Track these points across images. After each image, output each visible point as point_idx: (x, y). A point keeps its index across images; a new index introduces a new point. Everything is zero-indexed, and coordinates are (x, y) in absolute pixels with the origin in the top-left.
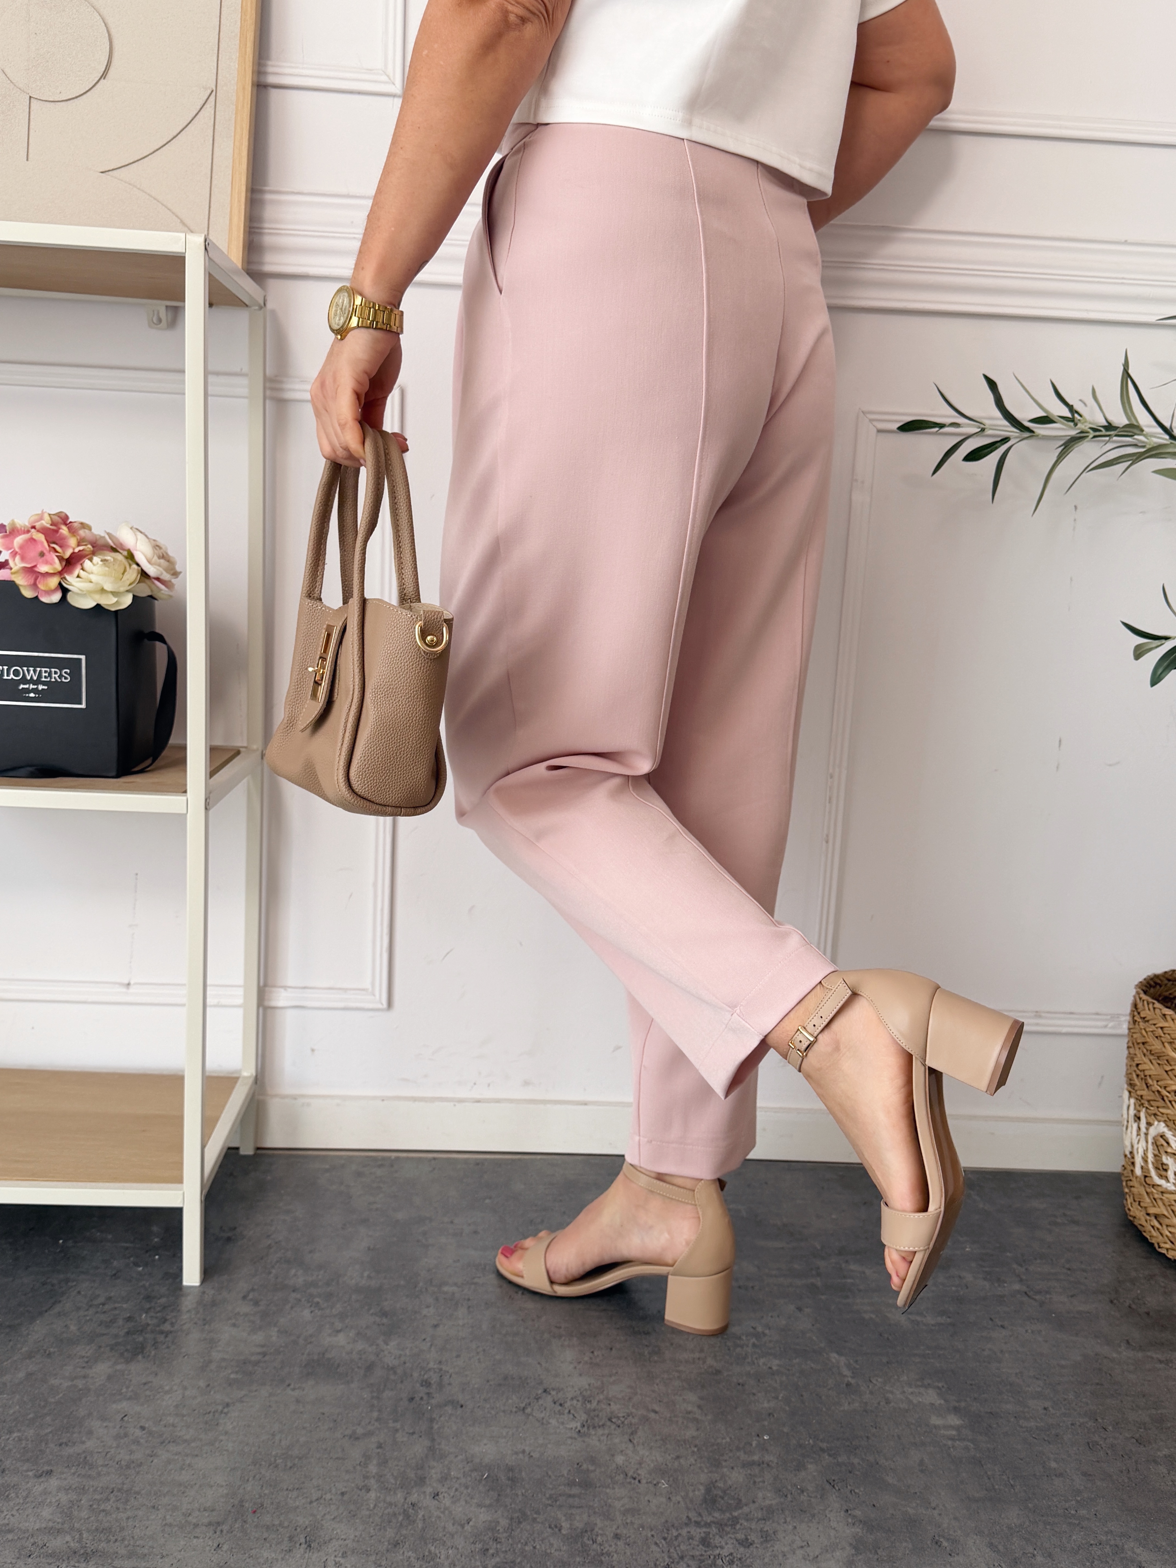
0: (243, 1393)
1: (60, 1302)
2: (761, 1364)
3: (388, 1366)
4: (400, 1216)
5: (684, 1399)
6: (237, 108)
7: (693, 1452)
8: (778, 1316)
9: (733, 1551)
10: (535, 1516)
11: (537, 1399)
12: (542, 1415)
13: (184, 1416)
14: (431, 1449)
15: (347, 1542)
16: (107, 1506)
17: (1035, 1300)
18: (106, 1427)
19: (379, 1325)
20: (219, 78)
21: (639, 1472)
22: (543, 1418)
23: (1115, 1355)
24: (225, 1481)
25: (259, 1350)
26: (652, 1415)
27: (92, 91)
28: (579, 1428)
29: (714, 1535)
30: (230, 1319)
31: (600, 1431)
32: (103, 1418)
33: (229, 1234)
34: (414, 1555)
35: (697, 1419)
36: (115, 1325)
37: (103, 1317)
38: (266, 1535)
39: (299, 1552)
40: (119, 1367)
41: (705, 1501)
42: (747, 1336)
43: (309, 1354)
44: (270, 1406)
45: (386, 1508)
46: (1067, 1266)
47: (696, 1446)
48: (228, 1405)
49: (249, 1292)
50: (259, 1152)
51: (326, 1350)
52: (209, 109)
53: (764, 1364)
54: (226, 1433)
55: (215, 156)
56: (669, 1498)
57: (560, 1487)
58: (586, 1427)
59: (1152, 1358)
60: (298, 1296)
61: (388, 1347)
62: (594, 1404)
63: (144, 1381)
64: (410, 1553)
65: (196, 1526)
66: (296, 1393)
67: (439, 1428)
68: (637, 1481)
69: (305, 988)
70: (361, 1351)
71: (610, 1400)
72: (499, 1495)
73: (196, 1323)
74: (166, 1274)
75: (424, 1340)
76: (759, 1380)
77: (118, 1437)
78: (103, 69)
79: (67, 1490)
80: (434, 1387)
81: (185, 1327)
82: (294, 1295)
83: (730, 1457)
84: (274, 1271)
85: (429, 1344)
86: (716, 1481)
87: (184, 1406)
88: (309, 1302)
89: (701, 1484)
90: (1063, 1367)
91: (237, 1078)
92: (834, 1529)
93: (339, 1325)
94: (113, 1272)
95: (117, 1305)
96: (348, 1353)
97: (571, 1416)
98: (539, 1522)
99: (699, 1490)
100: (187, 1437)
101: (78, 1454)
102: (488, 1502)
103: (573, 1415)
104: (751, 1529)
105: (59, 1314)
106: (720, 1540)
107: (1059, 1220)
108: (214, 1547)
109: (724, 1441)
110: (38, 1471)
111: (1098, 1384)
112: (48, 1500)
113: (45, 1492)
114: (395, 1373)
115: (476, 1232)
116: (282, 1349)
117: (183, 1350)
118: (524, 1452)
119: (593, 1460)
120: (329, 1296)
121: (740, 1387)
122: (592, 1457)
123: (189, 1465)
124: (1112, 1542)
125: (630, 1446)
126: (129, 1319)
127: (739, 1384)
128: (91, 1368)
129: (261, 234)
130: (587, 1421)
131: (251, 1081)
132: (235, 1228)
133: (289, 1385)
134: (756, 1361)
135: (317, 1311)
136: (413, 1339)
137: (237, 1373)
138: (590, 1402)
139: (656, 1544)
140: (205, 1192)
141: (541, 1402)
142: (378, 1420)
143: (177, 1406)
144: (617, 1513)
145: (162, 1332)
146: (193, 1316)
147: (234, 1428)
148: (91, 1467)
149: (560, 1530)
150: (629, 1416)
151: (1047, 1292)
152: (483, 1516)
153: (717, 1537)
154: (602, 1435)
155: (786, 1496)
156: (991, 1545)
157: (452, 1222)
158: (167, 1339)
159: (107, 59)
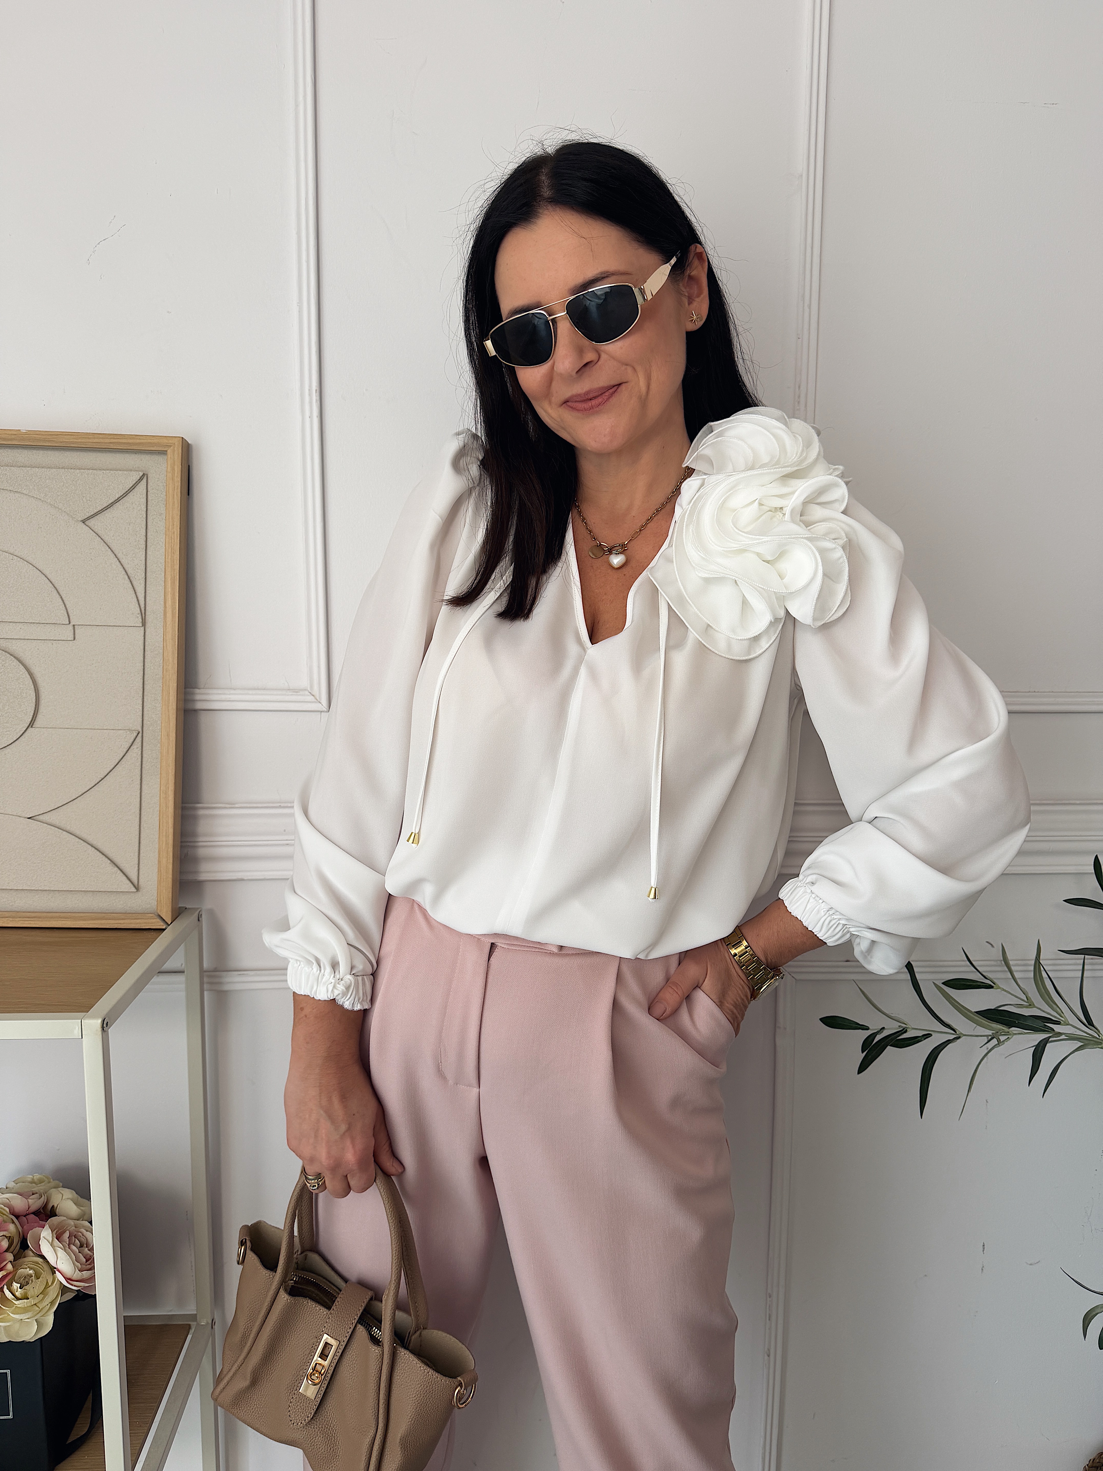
20: (145, 718)
27: (19, 740)
52: (136, 750)
55: (143, 794)
78: (30, 720)
129: (194, 847)
159: (33, 709)
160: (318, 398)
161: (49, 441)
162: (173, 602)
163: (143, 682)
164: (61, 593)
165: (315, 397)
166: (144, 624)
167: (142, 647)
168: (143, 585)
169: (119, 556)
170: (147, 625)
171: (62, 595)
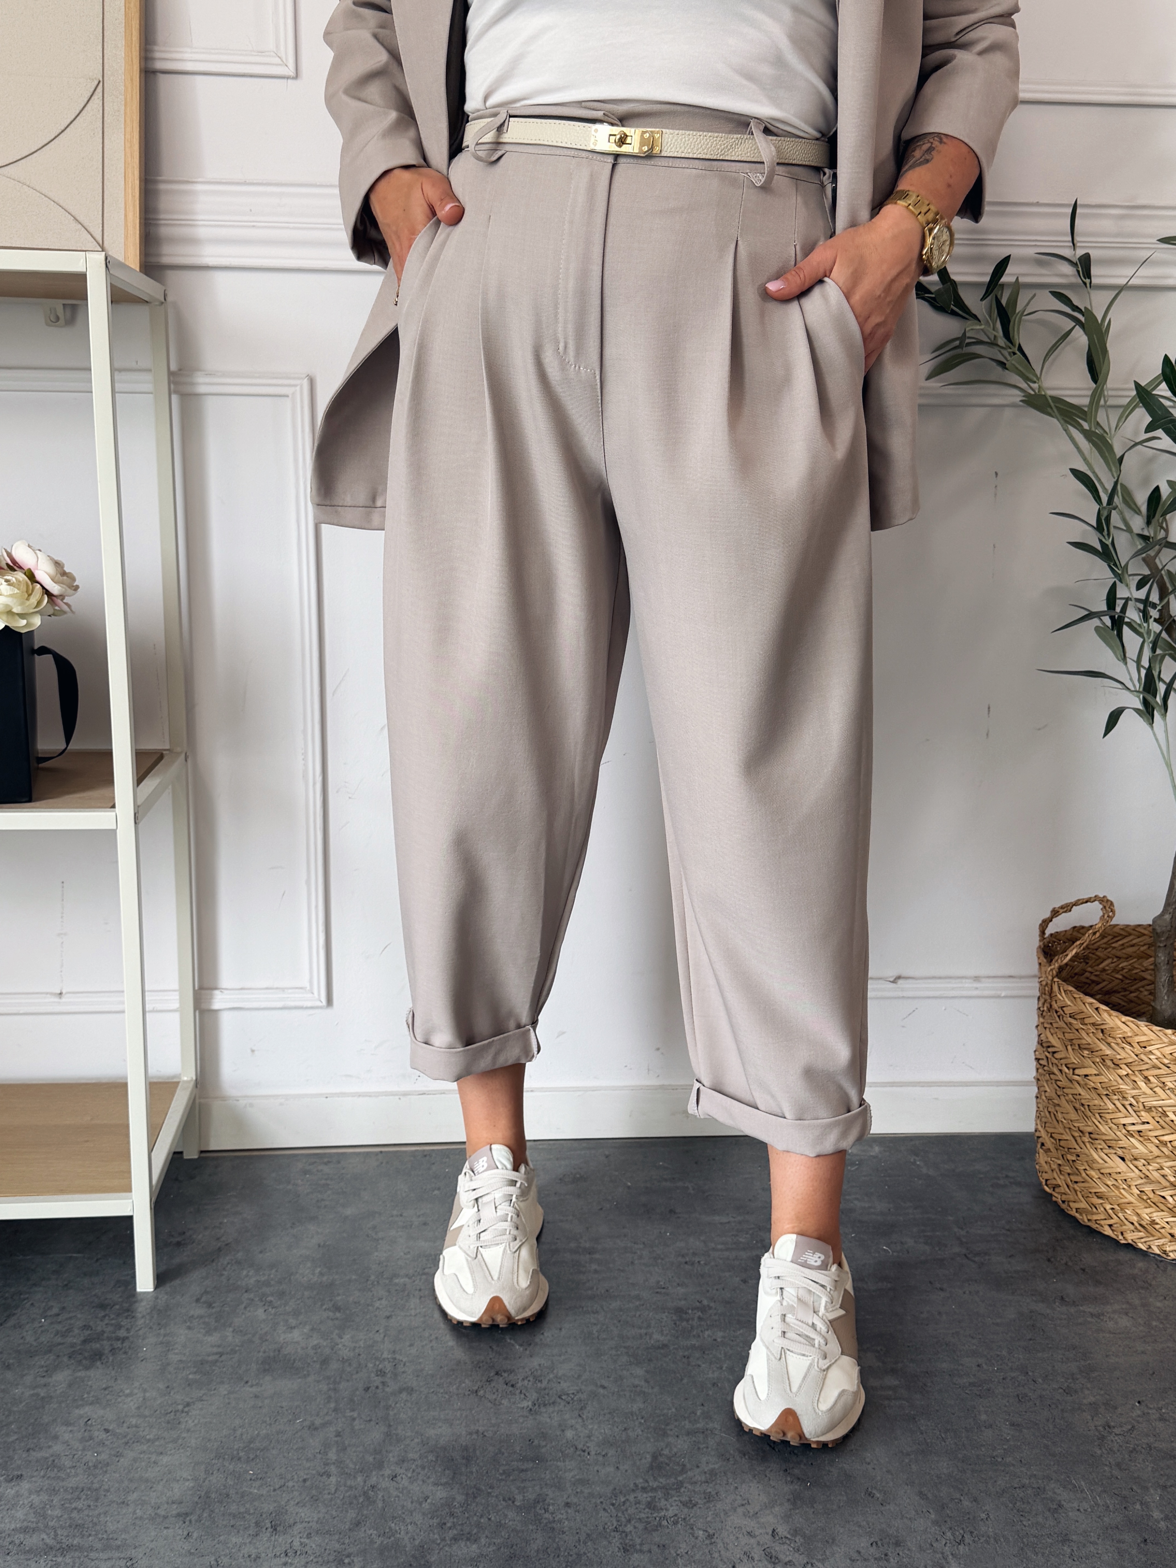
0: (202, 1392)
1: (14, 1314)
2: (706, 1336)
3: (343, 1358)
4: (349, 1212)
5: (631, 1374)
6: (126, 99)
7: (640, 1423)
8: (723, 1289)
9: (677, 1512)
10: (489, 1491)
11: (489, 1381)
12: (494, 1397)
13: (146, 1417)
14: (388, 1435)
15: (311, 1524)
16: (79, 1504)
17: (974, 1261)
18: (71, 1431)
19: (332, 1320)
20: (106, 67)
21: (588, 1445)
22: (495, 1400)
23: (1048, 1311)
24: (191, 1475)
25: (215, 1350)
26: (601, 1391)
28: (530, 1406)
29: (659, 1499)
30: (185, 1322)
31: (551, 1409)
32: (67, 1424)
33: (179, 1239)
34: (375, 1532)
35: (644, 1392)
36: (71, 1334)
37: (59, 1327)
38: (232, 1522)
39: (265, 1536)
40: (79, 1374)
41: (651, 1468)
42: (692, 1310)
43: (265, 1352)
44: (229, 1403)
45: (347, 1491)
46: (1007, 1227)
47: (642, 1418)
48: (188, 1405)
49: (202, 1295)
50: (203, 1155)
51: (282, 1347)
52: (96, 101)
53: (709, 1336)
54: (188, 1431)
56: (617, 1467)
57: (513, 1463)
58: (537, 1406)
59: (1084, 1312)
60: (252, 1296)
61: (343, 1340)
62: (544, 1384)
63: (104, 1386)
64: (371, 1531)
65: (165, 1517)
66: (254, 1389)
67: (395, 1415)
68: (586, 1454)
69: (242, 989)
70: (315, 1346)
71: (560, 1378)
72: (455, 1473)
73: (151, 1328)
74: (118, 1281)
75: (378, 1331)
76: (704, 1352)
77: (83, 1440)
79: (38, 1492)
80: (389, 1375)
81: (141, 1333)
82: (246, 1295)
83: (676, 1427)
84: (225, 1273)
85: (382, 1336)
86: (662, 1450)
87: (146, 1408)
88: (262, 1301)
89: (648, 1453)
90: (997, 1324)
91: (178, 1083)
92: (773, 1487)
93: (292, 1322)
94: (65, 1283)
95: (71, 1315)
96: (303, 1348)
97: (522, 1396)
98: (493, 1496)
99: (646, 1458)
100: (151, 1436)
101: (47, 1458)
102: (444, 1480)
103: (525, 1395)
104: (694, 1491)
105: (14, 1327)
106: (666, 1502)
107: (1001, 1182)
108: (184, 1536)
109: (670, 1411)
110: (8, 1476)
111: (1030, 1340)
112: (21, 1502)
113: (18, 1495)
114: (350, 1365)
115: (425, 1224)
116: (237, 1348)
117: (140, 1355)
118: (477, 1432)
119: (544, 1436)
120: (282, 1294)
121: (685, 1360)
122: (543, 1433)
123: (155, 1462)
124: (1035, 1486)
125: (580, 1420)
126: (86, 1327)
127: (684, 1357)
128: (51, 1377)
129: (157, 225)
130: (538, 1400)
131: (192, 1084)
132: (184, 1233)
133: (247, 1382)
134: (701, 1334)
135: (270, 1310)
136: (368, 1330)
137: (195, 1373)
138: (541, 1381)
139: (604, 1509)
140: (154, 1200)
141: (493, 1384)
142: (335, 1410)
143: (138, 1408)
144: (568, 1485)
145: (118, 1339)
146: (147, 1322)
147: (195, 1425)
148: (60, 1469)
149: (513, 1502)
150: (578, 1392)
151: (986, 1254)
152: (441, 1494)
153: (663, 1500)
154: (553, 1412)
155: (728, 1460)
156: (921, 1494)
157: (401, 1215)
158: (124, 1345)
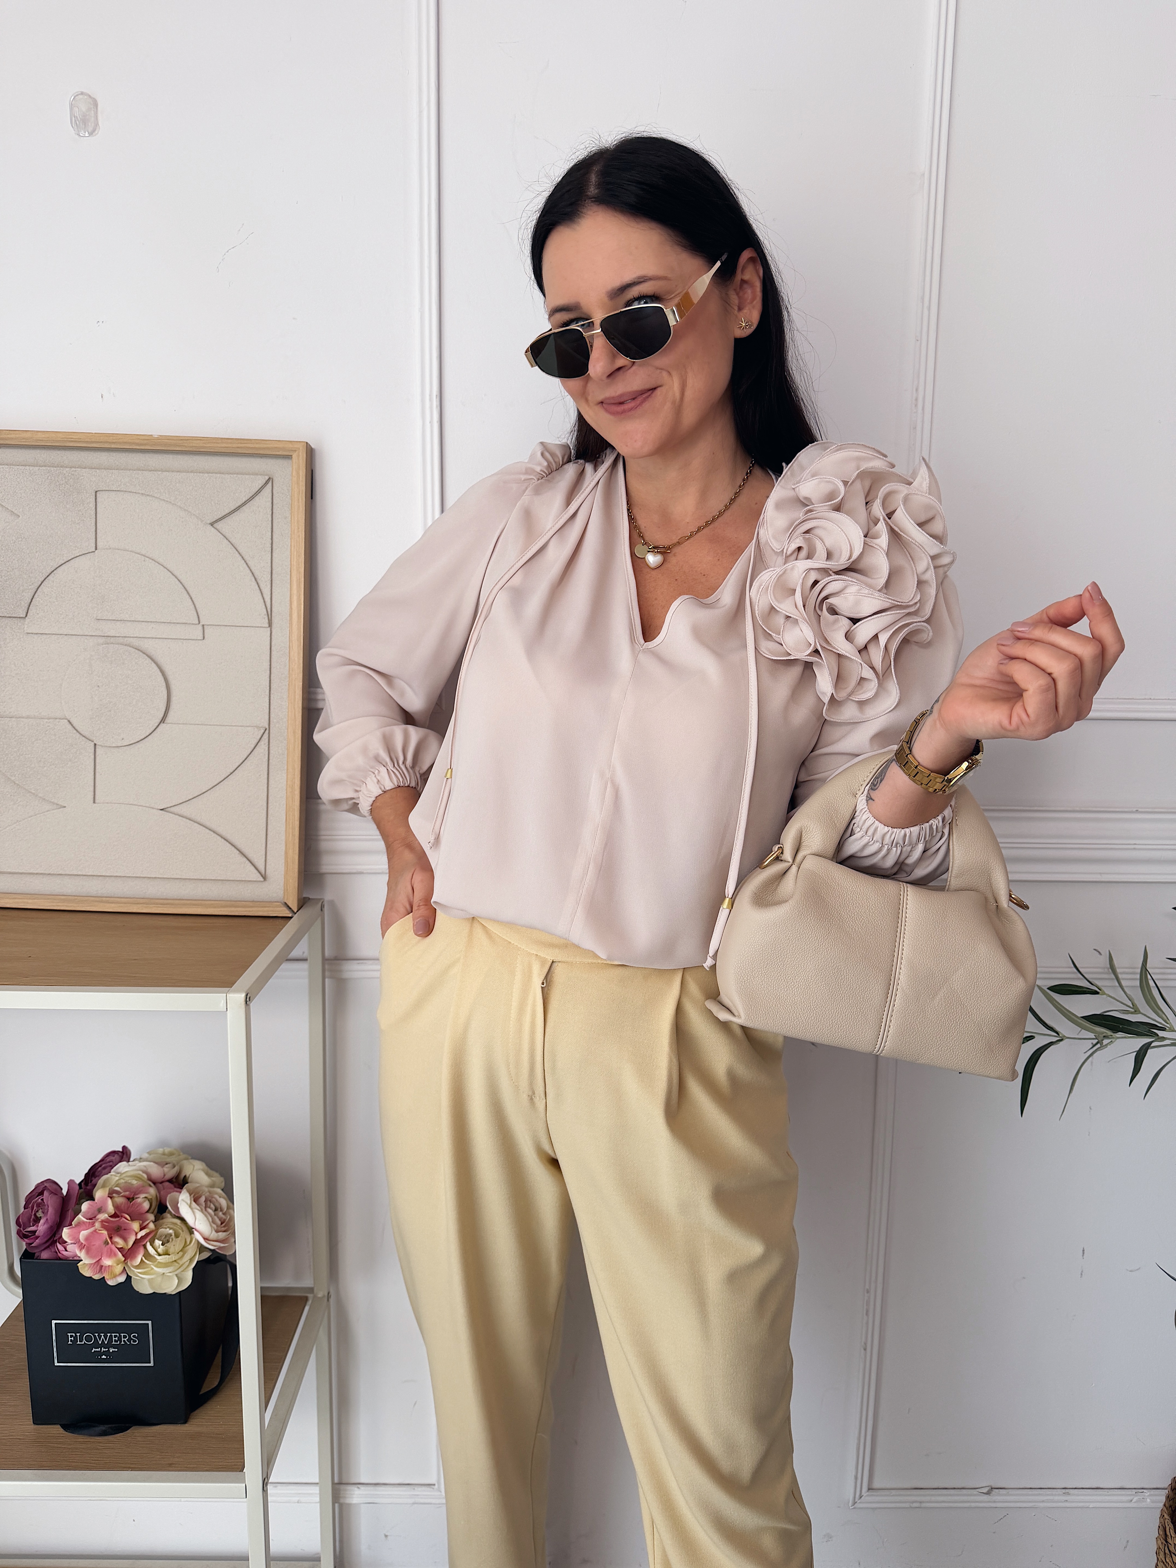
20: (272, 716)
27: (152, 735)
55: (269, 788)
78: (162, 716)
129: (316, 841)
159: (165, 705)
160: (438, 403)
161: (180, 446)
162: (298, 605)
163: (270, 681)
164: (191, 594)
165: (435, 403)
166: (270, 624)
167: (269, 647)
168: (269, 586)
169: (245, 558)
170: (274, 626)
171: (192, 596)
